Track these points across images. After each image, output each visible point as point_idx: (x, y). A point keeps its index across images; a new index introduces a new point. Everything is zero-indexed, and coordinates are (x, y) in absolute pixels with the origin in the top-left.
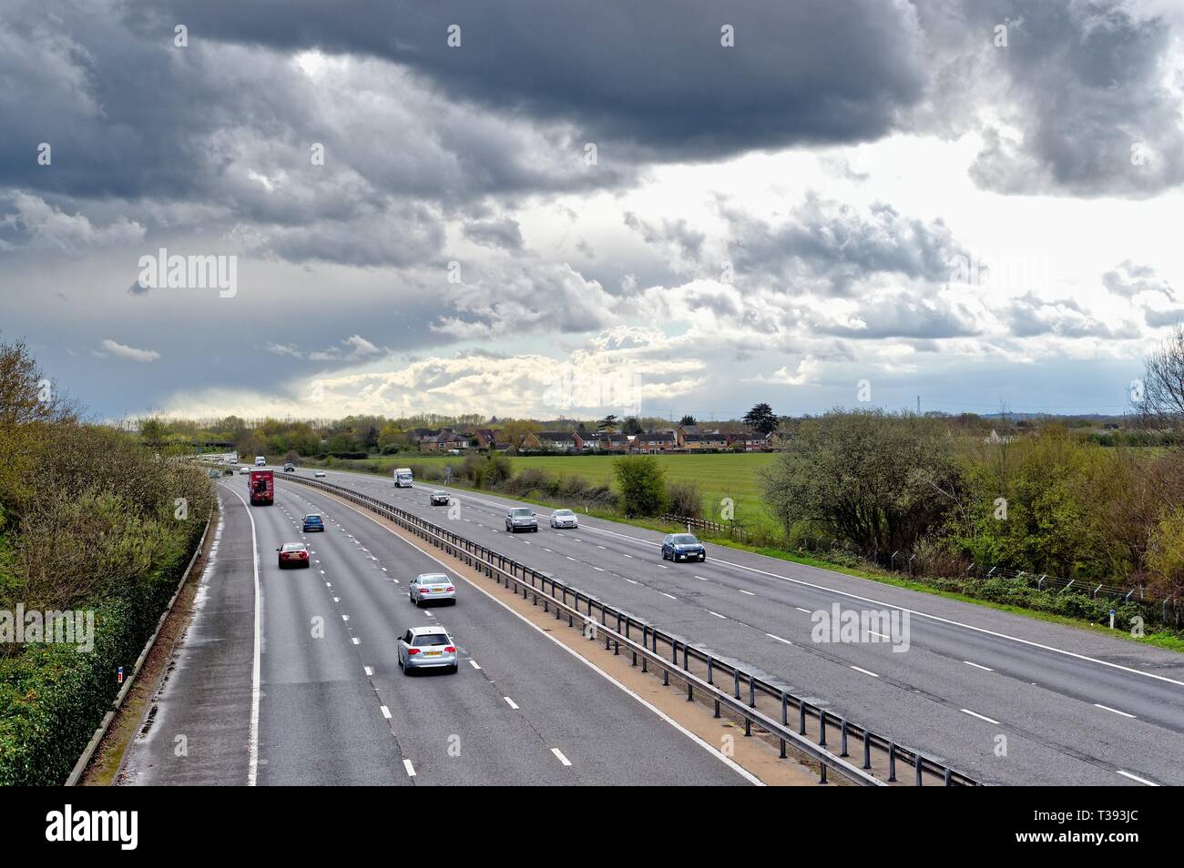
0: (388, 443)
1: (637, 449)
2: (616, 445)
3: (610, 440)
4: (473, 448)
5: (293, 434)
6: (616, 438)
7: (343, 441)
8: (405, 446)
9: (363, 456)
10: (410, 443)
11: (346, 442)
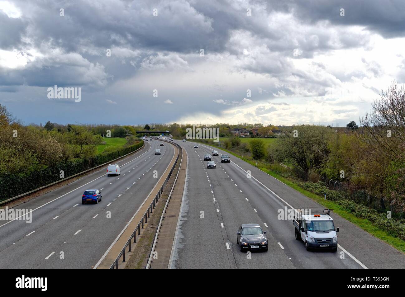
0: (222, 133)
4: (250, 135)
8: (227, 134)
10: (230, 133)
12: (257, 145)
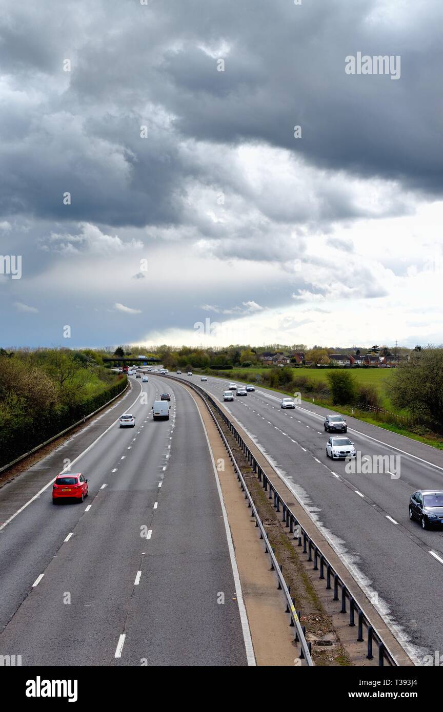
0: (246, 361)
1: (385, 365)
2: (372, 362)
3: (369, 359)
4: (292, 364)
5: (194, 355)
6: (373, 359)
7: (221, 359)
8: (254, 362)
9: (230, 368)
10: (258, 361)
11: (223, 360)
12: (342, 381)
